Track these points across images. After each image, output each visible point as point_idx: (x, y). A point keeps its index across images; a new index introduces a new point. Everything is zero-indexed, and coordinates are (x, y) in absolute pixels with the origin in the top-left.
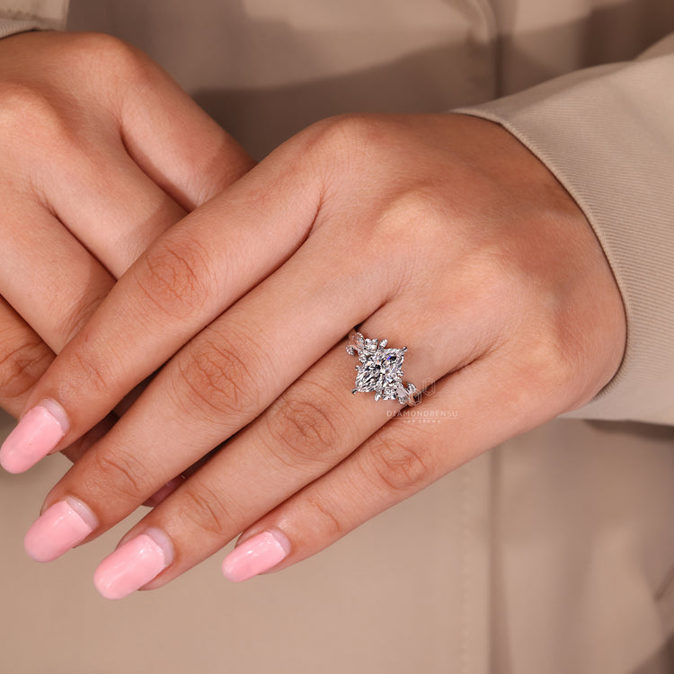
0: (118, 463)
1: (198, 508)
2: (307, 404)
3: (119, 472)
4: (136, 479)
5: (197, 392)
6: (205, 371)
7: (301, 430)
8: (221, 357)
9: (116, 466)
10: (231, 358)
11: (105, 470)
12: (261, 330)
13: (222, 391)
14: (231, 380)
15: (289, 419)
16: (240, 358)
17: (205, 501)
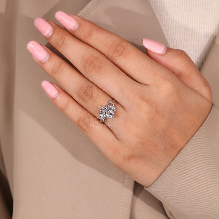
0: (65, 41)
1: (58, 67)
2: (92, 92)
3: (62, 42)
4: (61, 47)
5: (88, 60)
6: (94, 61)
7: (85, 92)
8: (99, 65)
9: (64, 41)
10: (99, 68)
11: (62, 38)
12: (108, 75)
13: (90, 67)
14: (93, 69)
15: (87, 88)
16: (99, 71)
17: (60, 69)
